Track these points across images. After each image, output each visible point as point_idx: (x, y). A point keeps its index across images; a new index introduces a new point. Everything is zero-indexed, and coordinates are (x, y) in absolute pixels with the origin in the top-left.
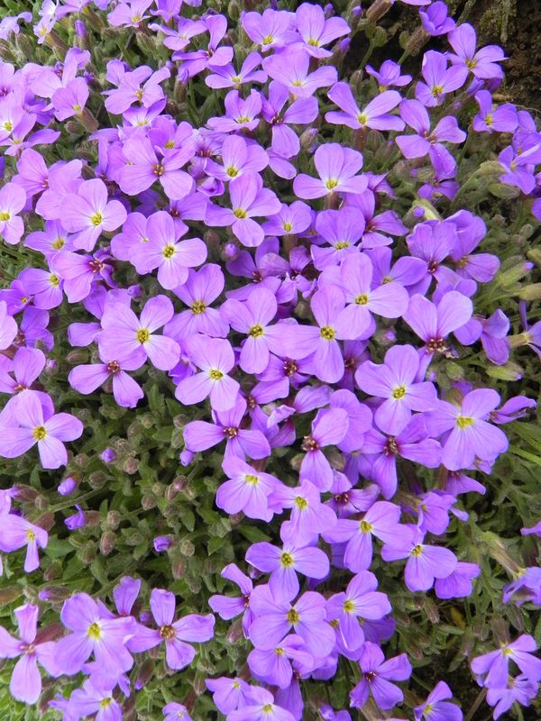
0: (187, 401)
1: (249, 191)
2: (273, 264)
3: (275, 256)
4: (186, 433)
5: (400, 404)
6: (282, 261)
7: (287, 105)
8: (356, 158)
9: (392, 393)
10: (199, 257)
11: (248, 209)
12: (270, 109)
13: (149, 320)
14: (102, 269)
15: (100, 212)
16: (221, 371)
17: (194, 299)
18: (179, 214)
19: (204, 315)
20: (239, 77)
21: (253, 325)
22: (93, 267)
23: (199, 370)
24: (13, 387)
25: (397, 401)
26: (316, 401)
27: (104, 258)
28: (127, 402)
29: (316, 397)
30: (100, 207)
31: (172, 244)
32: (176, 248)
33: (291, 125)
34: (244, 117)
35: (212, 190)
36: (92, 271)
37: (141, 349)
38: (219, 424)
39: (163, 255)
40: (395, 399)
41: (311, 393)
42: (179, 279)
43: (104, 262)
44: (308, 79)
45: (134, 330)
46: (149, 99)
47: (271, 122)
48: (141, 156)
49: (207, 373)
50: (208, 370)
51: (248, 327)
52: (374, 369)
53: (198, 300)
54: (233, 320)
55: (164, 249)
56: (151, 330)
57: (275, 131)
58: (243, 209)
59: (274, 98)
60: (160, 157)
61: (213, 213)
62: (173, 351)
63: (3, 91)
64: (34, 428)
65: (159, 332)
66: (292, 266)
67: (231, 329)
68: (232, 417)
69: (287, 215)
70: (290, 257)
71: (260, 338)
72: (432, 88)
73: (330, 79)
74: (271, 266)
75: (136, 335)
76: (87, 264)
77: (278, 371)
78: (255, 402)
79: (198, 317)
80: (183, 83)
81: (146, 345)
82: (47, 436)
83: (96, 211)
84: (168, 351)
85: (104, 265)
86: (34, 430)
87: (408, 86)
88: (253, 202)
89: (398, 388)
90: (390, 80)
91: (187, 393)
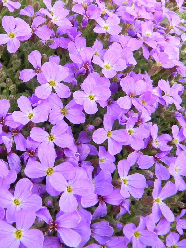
0: (19, 101)
1: (120, 139)
2: (84, 151)
3: (88, 152)
4: (5, 101)
5: (11, 202)
6: (86, 156)
7: (164, 164)
8: (138, 195)
9: (16, 198)
10: (88, 111)
11: (111, 138)
12: (163, 155)
13: (60, 87)
14: (84, 68)
15: (111, 68)
16: (32, 118)
17: (68, 109)
18: (110, 105)
19: (60, 113)
20: (178, 143)
21: (54, 136)
22: (85, 64)
23: (33, 108)
24: (34, 26)
25: (12, 201)
26: (13, 164)
27: (90, 69)
28: (22, 75)
29: (15, 164)
30: (113, 68)
31: (95, 99)
32: (93, 101)
33: (154, 166)
34: (158, 143)
35: (121, 119)
36: (84, 64)
37: (46, 82)
38: (7, 115)
39: (90, 95)
40: (13, 200)
41: (17, 162)
42: (78, 100)
43: (88, 70)
44: (179, 176)
45: (55, 80)
46: (166, 98)
47: (156, 156)
48: (138, 88)
49: (31, 112)
50: (33, 112)
51: (54, 134)
52: (29, 188)
53: (68, 111)
54: (58, 127)
55: (93, 95)
56: (55, 87)
57: (152, 157)
58: (112, 136)
59: (168, 158)
60: (138, 97)
61: (110, 119)
62: (44, 96)
63: (167, 39)
64: (14, 33)
65: (54, 91)
66: (83, 161)
67: (53, 125)
68: (10, 121)
69: (109, 161)
70: (87, 161)
71: (48, 139)
72: (177, 245)
73: (179, 187)
74: (83, 150)
75: (53, 80)
76: (87, 62)
77: (31, 147)
78: (15, 135)
79: (60, 110)
80: (174, 114)
81: (48, 84)
82: (10, 38)
83: (112, 66)
84: (44, 93)
85: (86, 69)
86: (13, 32)
87: (176, 232)
88: (115, 141)
89: (20, 202)
90: (179, 223)
91: (23, 101)
